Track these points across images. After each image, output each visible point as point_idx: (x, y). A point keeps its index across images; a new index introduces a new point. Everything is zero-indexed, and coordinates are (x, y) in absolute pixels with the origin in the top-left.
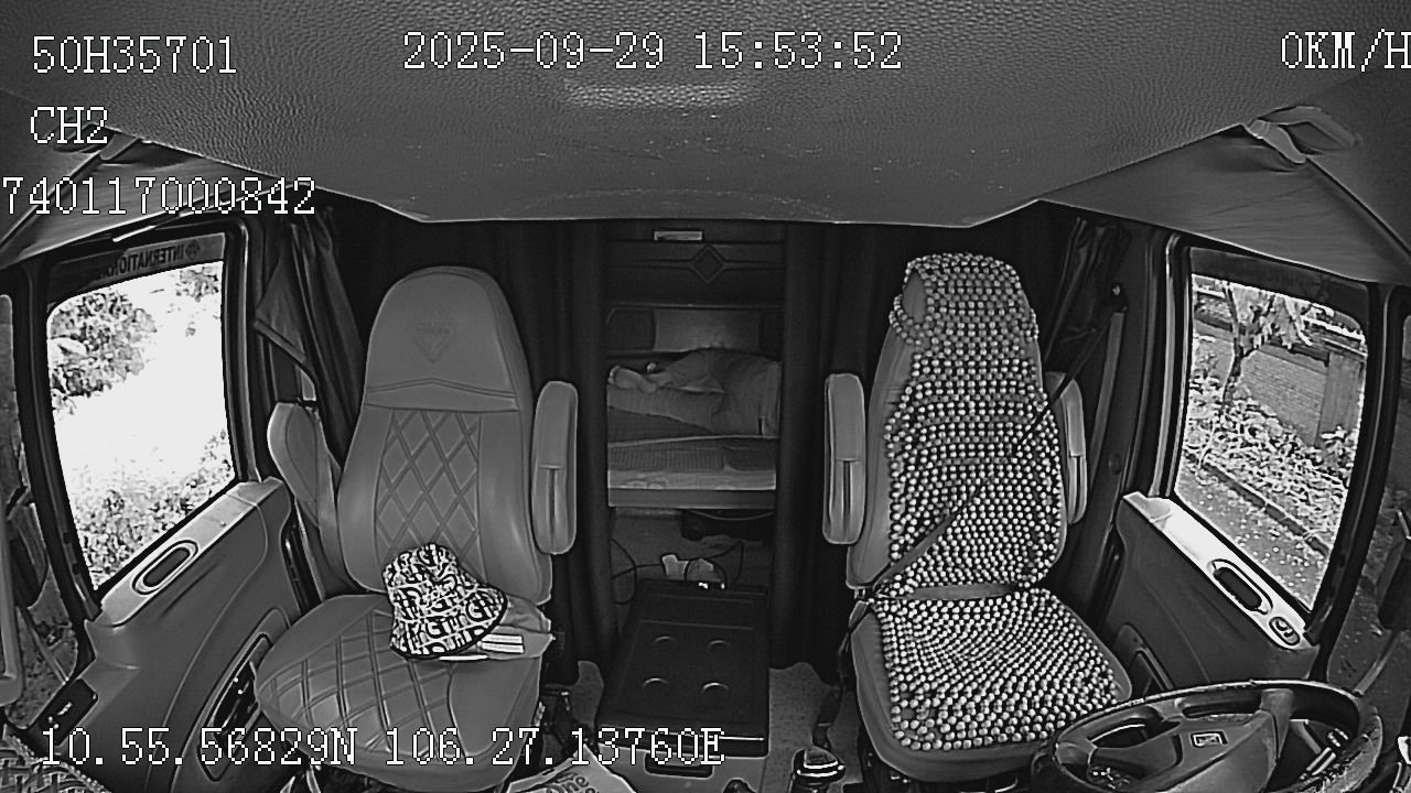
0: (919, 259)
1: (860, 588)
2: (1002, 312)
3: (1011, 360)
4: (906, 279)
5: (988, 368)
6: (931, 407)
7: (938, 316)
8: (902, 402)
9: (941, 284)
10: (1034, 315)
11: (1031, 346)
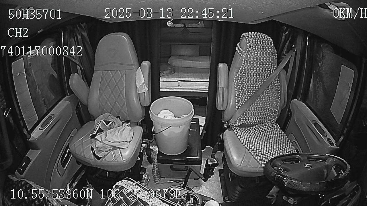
0: (245, 33)
1: (225, 122)
2: (267, 50)
3: (269, 63)
4: (241, 39)
5: (263, 65)
6: (246, 74)
7: (250, 49)
8: (239, 72)
9: (251, 40)
10: (276, 52)
11: (275, 60)
